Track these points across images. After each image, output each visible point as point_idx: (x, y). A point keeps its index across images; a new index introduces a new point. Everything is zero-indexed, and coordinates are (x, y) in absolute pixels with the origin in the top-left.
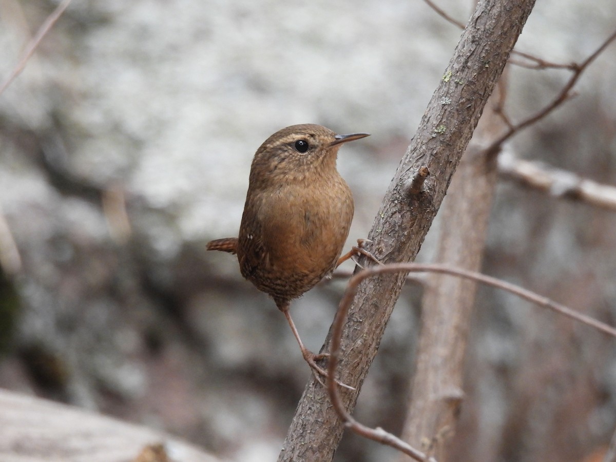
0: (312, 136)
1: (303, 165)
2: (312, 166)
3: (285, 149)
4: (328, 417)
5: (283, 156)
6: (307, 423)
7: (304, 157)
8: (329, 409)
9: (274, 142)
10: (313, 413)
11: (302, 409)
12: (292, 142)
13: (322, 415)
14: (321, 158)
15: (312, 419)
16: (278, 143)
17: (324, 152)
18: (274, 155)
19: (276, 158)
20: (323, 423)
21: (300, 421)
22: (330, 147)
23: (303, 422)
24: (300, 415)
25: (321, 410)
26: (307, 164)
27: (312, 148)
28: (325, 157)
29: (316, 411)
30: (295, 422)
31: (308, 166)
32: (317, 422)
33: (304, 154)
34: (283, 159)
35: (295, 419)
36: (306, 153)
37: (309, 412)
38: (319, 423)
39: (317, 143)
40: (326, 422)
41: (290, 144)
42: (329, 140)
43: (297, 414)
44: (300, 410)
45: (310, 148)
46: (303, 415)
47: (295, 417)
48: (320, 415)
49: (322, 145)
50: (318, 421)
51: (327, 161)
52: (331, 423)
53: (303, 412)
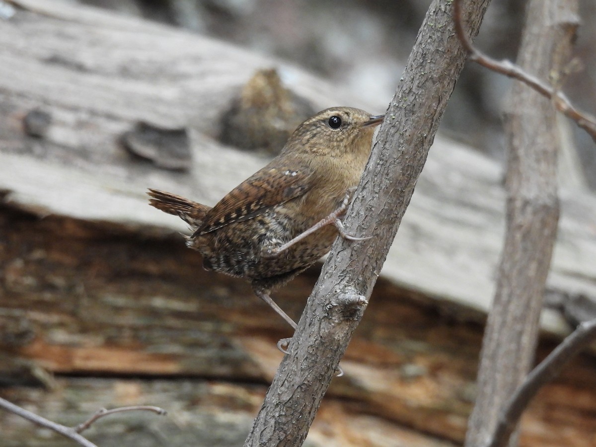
0: (347, 114)
1: (333, 141)
2: (341, 144)
3: (318, 125)
4: (449, 46)
5: (315, 132)
6: (427, 53)
7: (335, 133)
8: (450, 38)
9: (311, 119)
10: (434, 42)
11: (422, 37)
12: (327, 119)
13: (443, 44)
14: (352, 137)
15: (432, 49)
16: (314, 120)
17: (356, 131)
18: (308, 131)
19: (309, 133)
20: (444, 53)
21: (420, 50)
22: (363, 127)
23: (423, 51)
24: (421, 44)
25: (442, 39)
26: (337, 141)
27: (344, 125)
28: (357, 136)
29: (437, 40)
30: (415, 51)
31: (338, 143)
32: (437, 51)
33: (336, 130)
34: (314, 135)
35: (415, 48)
36: (339, 129)
37: (429, 41)
38: (439, 52)
39: (350, 121)
40: (447, 51)
41: (324, 121)
42: (364, 118)
43: (418, 43)
44: (420, 38)
45: (342, 124)
46: (423, 44)
47: (415, 46)
48: (441, 44)
49: (355, 123)
50: (439, 50)
51: (358, 141)
52: (452, 53)
53: (423, 41)
